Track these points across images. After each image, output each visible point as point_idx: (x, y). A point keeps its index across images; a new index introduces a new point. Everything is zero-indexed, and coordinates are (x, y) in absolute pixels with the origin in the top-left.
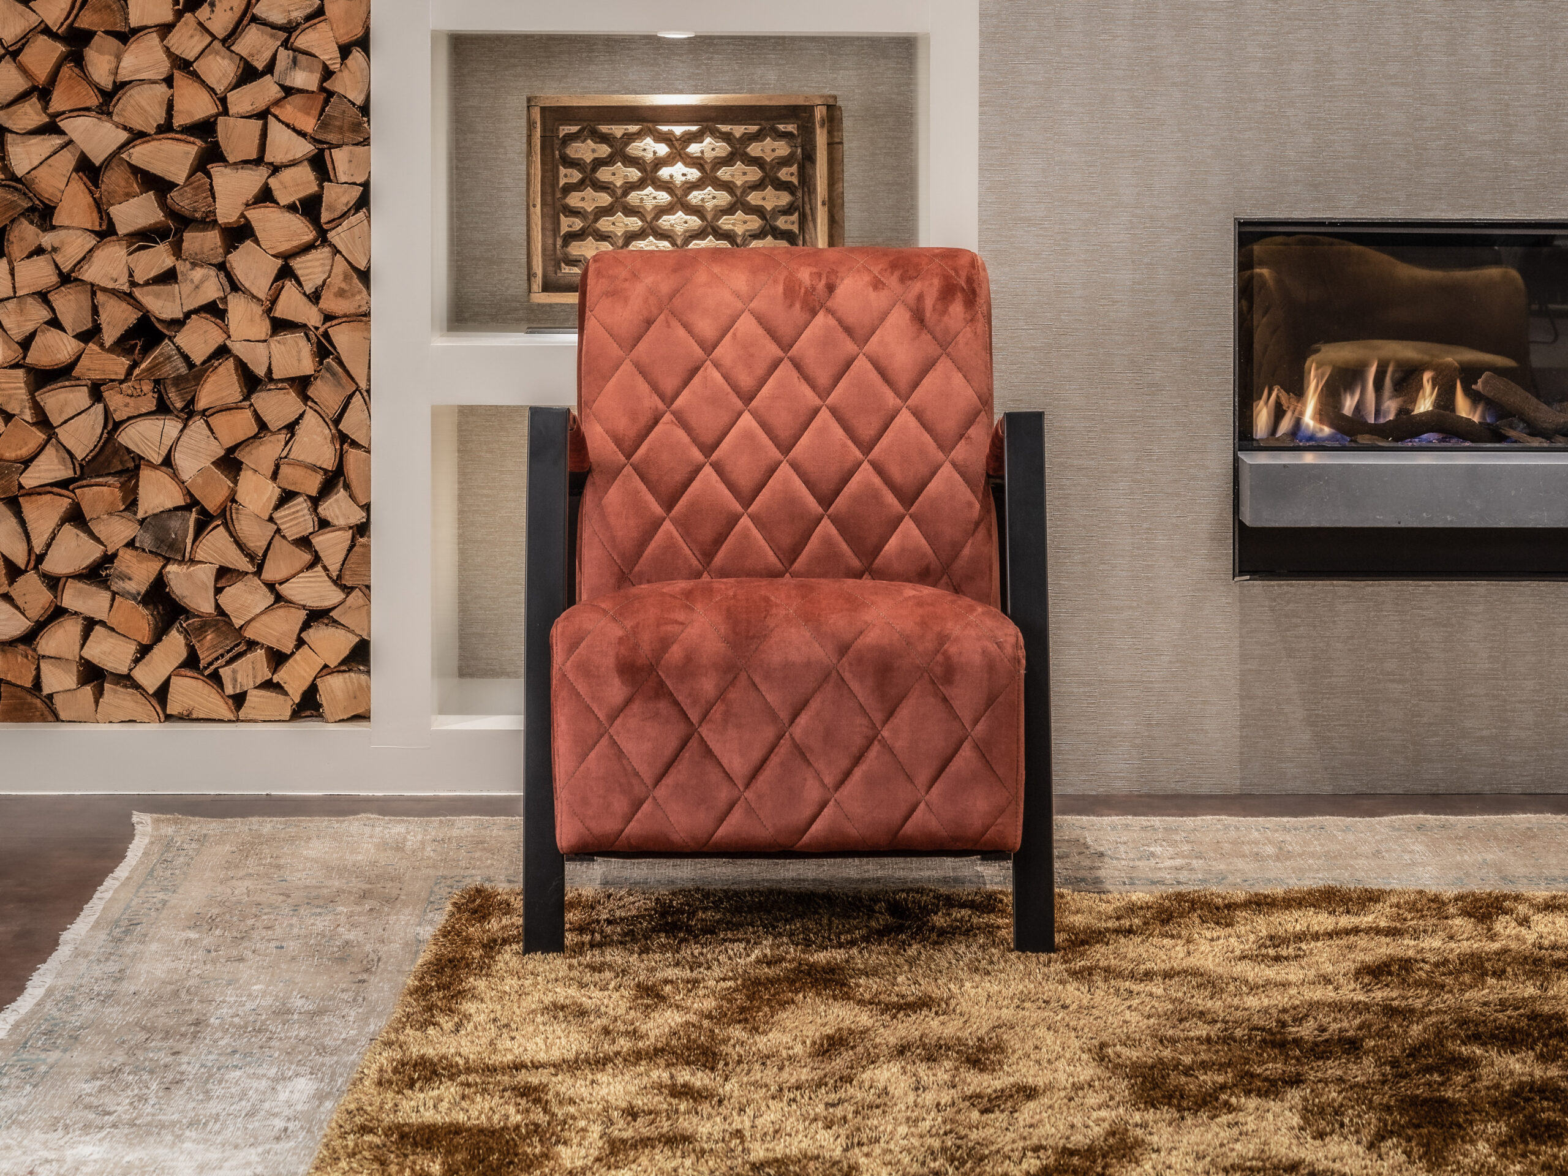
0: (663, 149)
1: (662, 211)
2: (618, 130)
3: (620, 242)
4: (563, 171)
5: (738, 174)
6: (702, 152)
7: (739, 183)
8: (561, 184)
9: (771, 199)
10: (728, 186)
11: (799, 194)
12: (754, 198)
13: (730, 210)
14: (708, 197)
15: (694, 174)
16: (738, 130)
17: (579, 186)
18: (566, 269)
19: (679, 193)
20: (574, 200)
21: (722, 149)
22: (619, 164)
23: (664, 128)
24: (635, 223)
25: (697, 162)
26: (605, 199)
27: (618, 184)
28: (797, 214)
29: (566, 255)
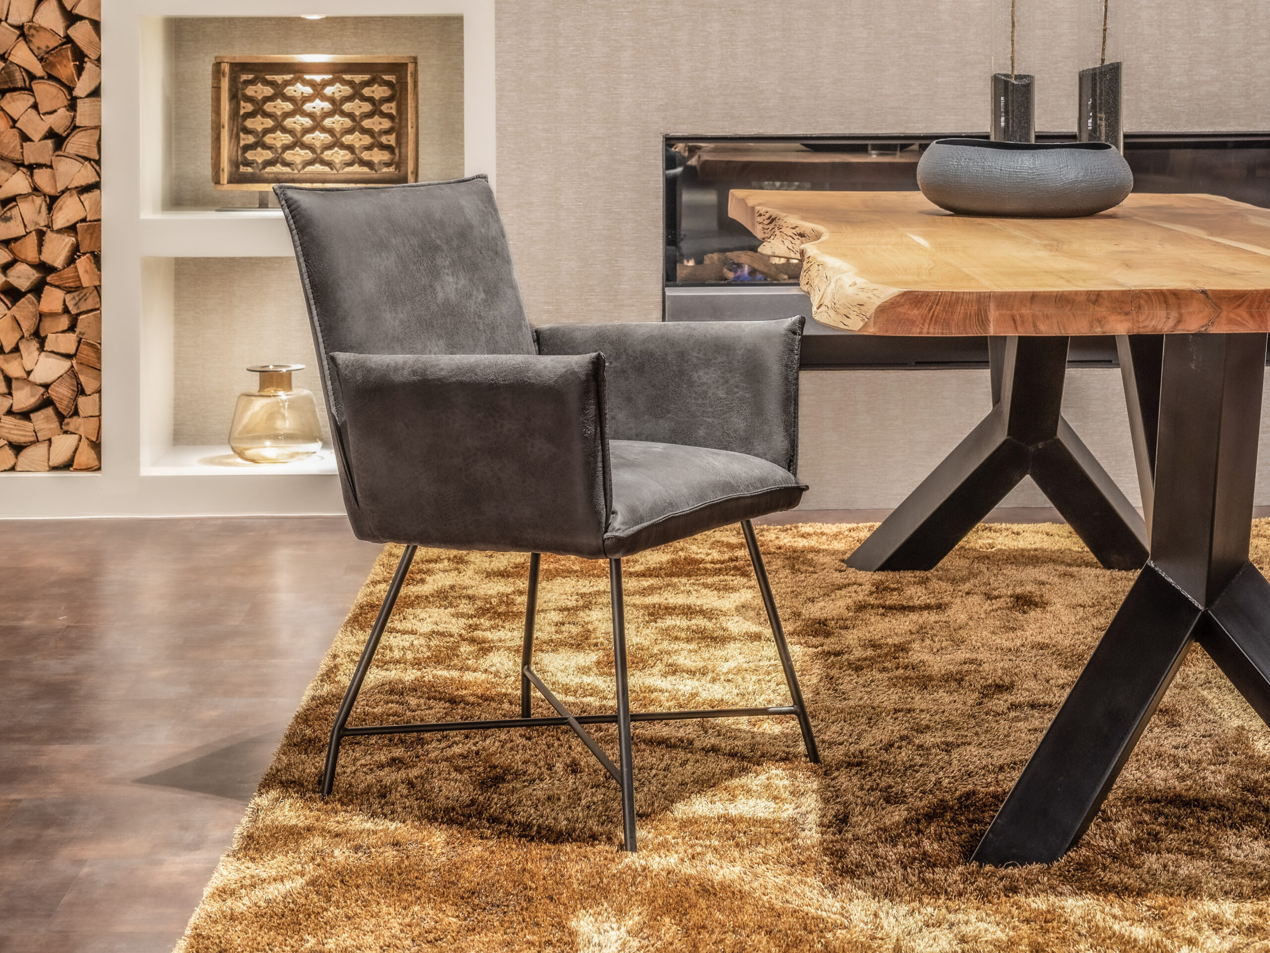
0: (308, 90)
1: (306, 131)
2: (279, 78)
3: (280, 151)
4: (242, 104)
5: (357, 107)
6: (333, 93)
7: (357, 113)
8: (242, 112)
9: (377, 124)
10: (351, 116)
11: (397, 121)
12: (366, 123)
13: (350, 131)
14: (336, 122)
15: (327, 106)
16: (358, 78)
17: (252, 115)
18: (243, 169)
19: (318, 119)
20: (249, 123)
21: (347, 90)
22: (279, 101)
23: (308, 77)
24: (287, 139)
25: (332, 100)
26: (269, 123)
27: (279, 113)
28: (394, 135)
29: (246, 159)
